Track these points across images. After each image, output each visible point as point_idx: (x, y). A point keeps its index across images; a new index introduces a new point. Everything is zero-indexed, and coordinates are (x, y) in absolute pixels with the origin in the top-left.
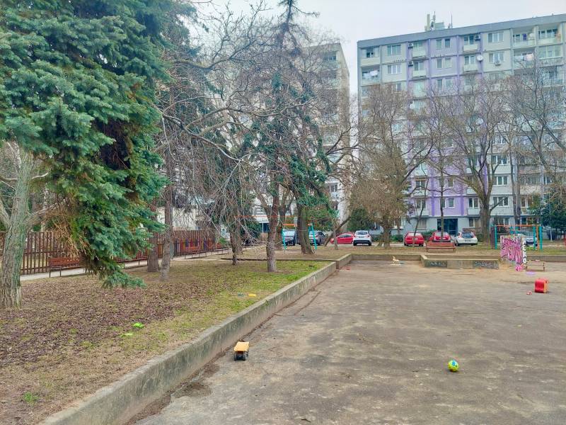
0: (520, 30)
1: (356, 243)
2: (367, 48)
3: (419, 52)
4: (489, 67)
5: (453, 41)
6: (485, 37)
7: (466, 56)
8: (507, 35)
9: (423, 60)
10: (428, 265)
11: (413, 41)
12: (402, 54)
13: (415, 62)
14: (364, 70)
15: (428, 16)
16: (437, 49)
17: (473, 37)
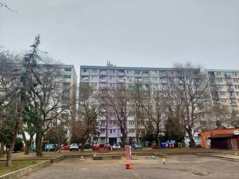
0: (137, 71)
1: (71, 150)
2: (84, 69)
3: (104, 73)
4: (127, 82)
5: (116, 71)
6: (126, 71)
7: (120, 77)
8: (133, 72)
9: (105, 76)
10: (95, 159)
11: (102, 69)
12: (97, 73)
13: (102, 77)
14: (82, 77)
15: (108, 61)
16: (110, 73)
17: (122, 70)
